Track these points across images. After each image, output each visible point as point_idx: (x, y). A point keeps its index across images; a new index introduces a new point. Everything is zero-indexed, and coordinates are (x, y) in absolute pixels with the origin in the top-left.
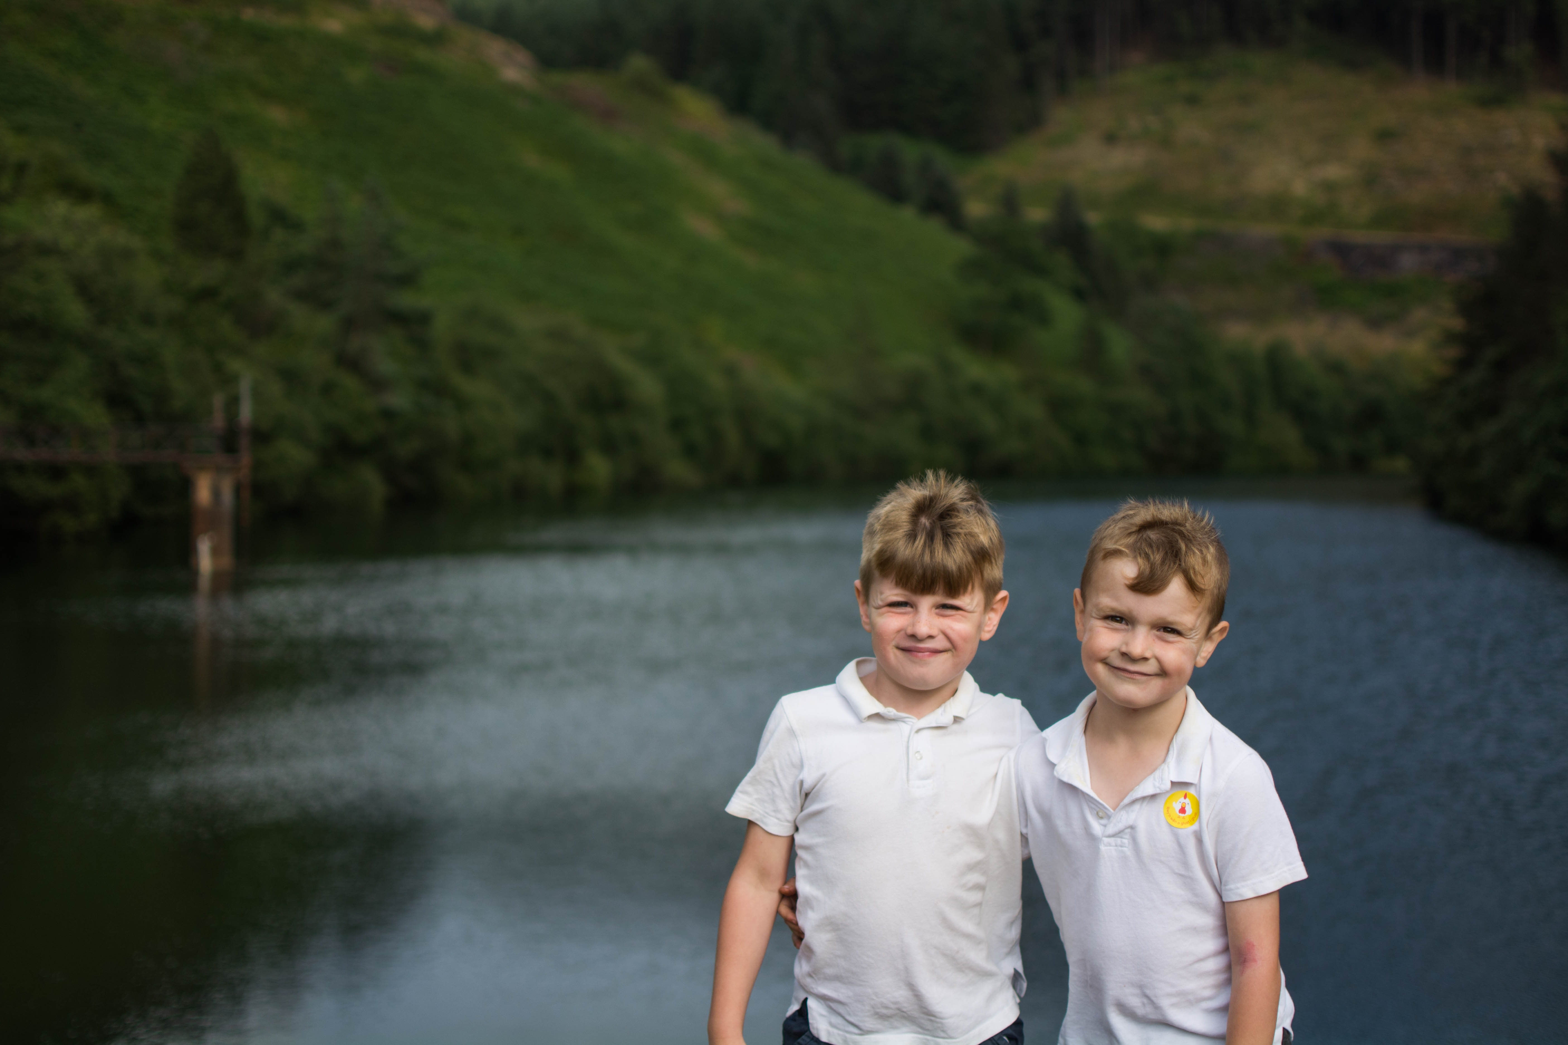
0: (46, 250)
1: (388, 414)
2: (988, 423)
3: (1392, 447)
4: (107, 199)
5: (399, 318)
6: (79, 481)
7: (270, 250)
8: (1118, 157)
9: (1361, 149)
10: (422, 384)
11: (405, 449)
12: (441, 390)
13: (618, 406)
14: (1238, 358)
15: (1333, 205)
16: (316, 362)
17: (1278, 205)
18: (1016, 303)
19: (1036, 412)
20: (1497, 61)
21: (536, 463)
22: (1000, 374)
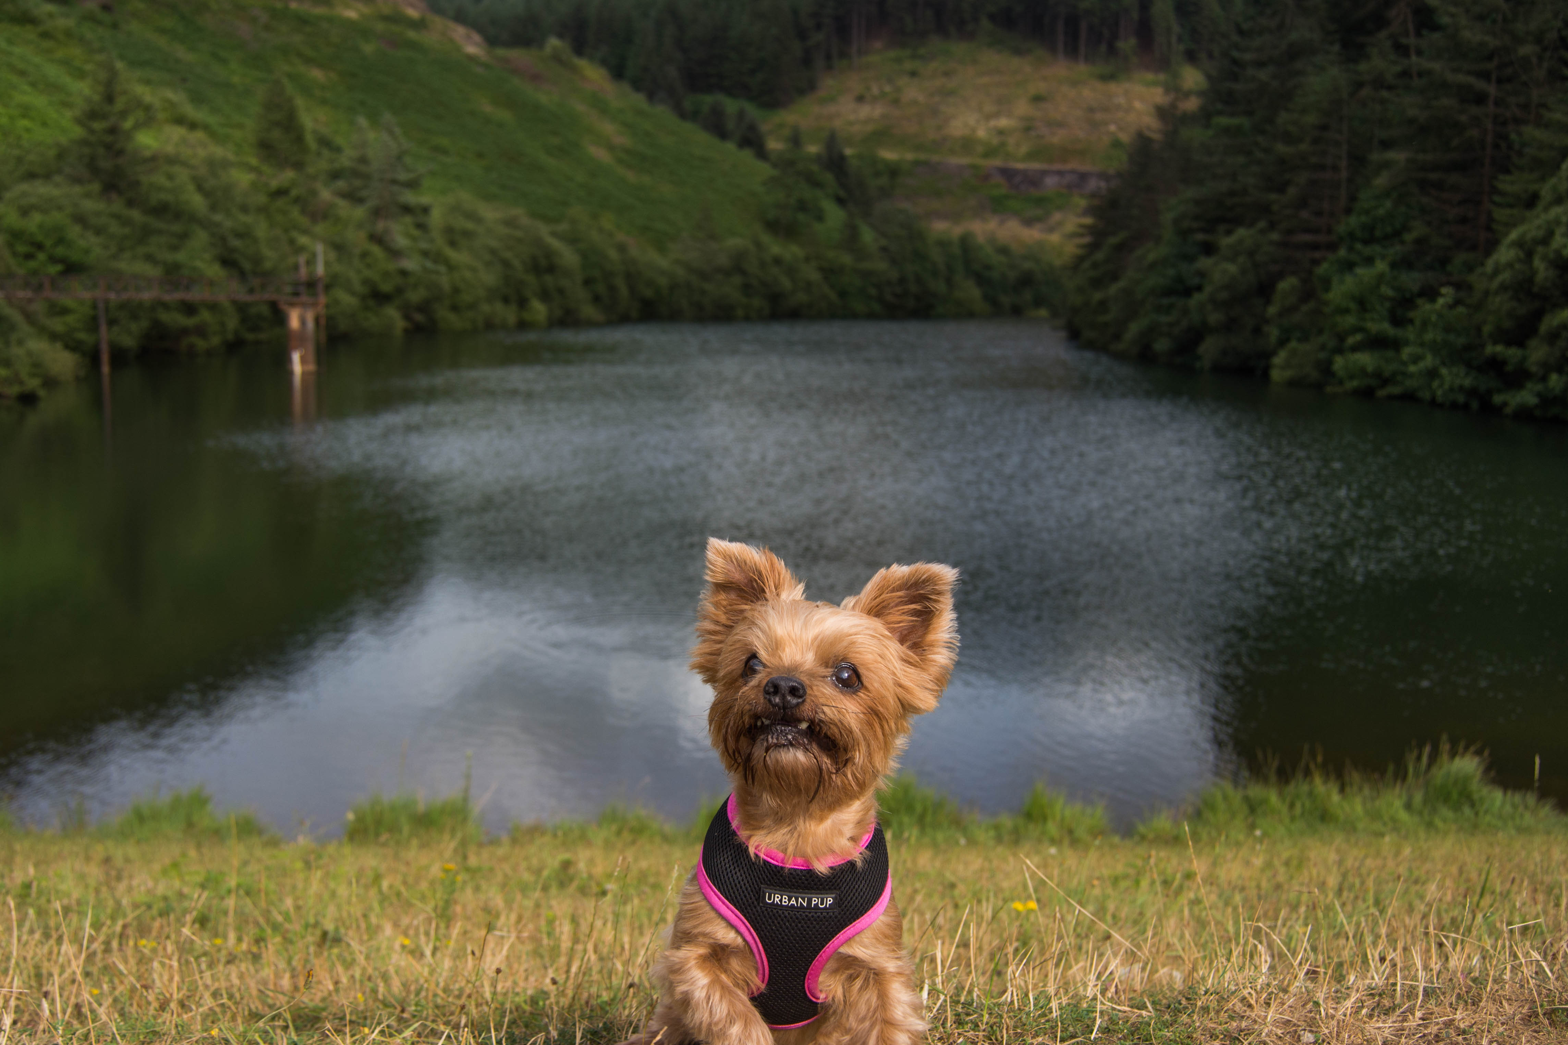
0: (172, 160)
1: (404, 273)
2: (786, 283)
3: (1038, 302)
4: (206, 128)
5: (407, 209)
6: (205, 316)
7: (321, 164)
8: (865, 111)
9: (1023, 108)
10: (425, 254)
11: (415, 296)
12: (438, 258)
13: (551, 269)
14: (943, 244)
15: (1003, 144)
16: (356, 238)
17: (967, 144)
18: (802, 206)
19: (815, 276)
20: (1112, 50)
21: (499, 307)
22: (791, 251)
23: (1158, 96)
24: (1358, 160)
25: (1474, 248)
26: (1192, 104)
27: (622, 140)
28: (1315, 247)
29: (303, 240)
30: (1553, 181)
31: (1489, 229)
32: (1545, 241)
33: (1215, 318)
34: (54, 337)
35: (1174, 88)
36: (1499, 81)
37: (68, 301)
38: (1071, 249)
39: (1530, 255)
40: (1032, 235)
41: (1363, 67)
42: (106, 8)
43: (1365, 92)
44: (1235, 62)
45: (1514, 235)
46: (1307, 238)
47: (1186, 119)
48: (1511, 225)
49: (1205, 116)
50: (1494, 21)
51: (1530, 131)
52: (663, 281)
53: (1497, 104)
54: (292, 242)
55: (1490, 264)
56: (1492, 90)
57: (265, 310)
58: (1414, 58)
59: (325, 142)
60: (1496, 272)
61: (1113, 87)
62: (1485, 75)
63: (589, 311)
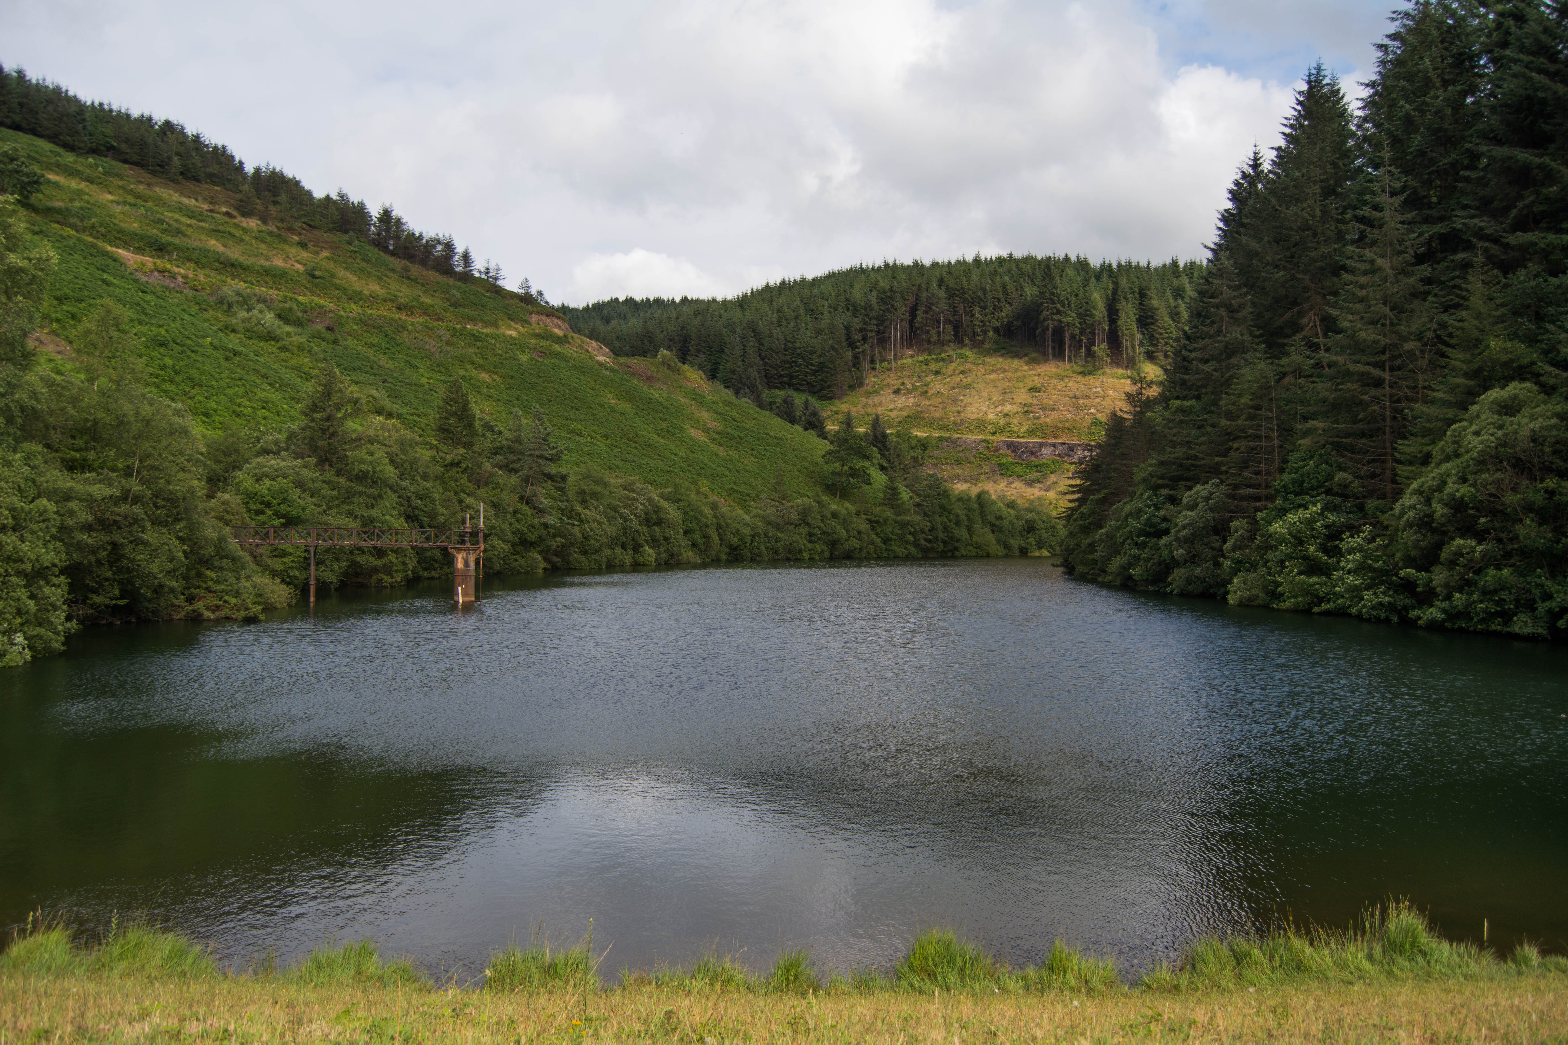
0: (373, 440)
1: (546, 526)
2: (842, 533)
3: (1040, 545)
4: (399, 416)
5: (550, 477)
6: (391, 558)
7: (485, 443)
8: (901, 401)
9: (1023, 396)
10: (562, 511)
11: (555, 543)
12: (571, 514)
13: (659, 522)
14: (963, 499)
15: (1008, 424)
16: (509, 499)
17: (980, 425)
18: (854, 473)
19: (865, 527)
20: (1090, 354)
21: (618, 551)
22: (846, 508)
23: (1128, 386)
24: (1287, 432)
25: (1383, 497)
26: (1154, 392)
27: (717, 425)
28: (1258, 499)
29: (470, 500)
30: (1441, 444)
31: (1394, 482)
32: (1440, 488)
33: (1179, 553)
34: (274, 573)
35: (1139, 380)
36: (1392, 369)
37: (288, 548)
38: (1064, 503)
39: (1428, 501)
40: (1035, 492)
41: (1284, 361)
42: (330, 329)
43: (1286, 380)
44: (1185, 359)
45: (1414, 485)
46: (1251, 491)
47: (1149, 404)
48: (1411, 478)
49: (1164, 400)
50: (1383, 325)
51: (1419, 407)
52: (747, 531)
53: (1391, 387)
54: (461, 502)
55: (1398, 507)
56: (1386, 375)
57: (438, 554)
58: (1322, 353)
59: (488, 427)
60: (1402, 513)
61: (1091, 380)
62: (1381, 365)
63: (688, 554)
